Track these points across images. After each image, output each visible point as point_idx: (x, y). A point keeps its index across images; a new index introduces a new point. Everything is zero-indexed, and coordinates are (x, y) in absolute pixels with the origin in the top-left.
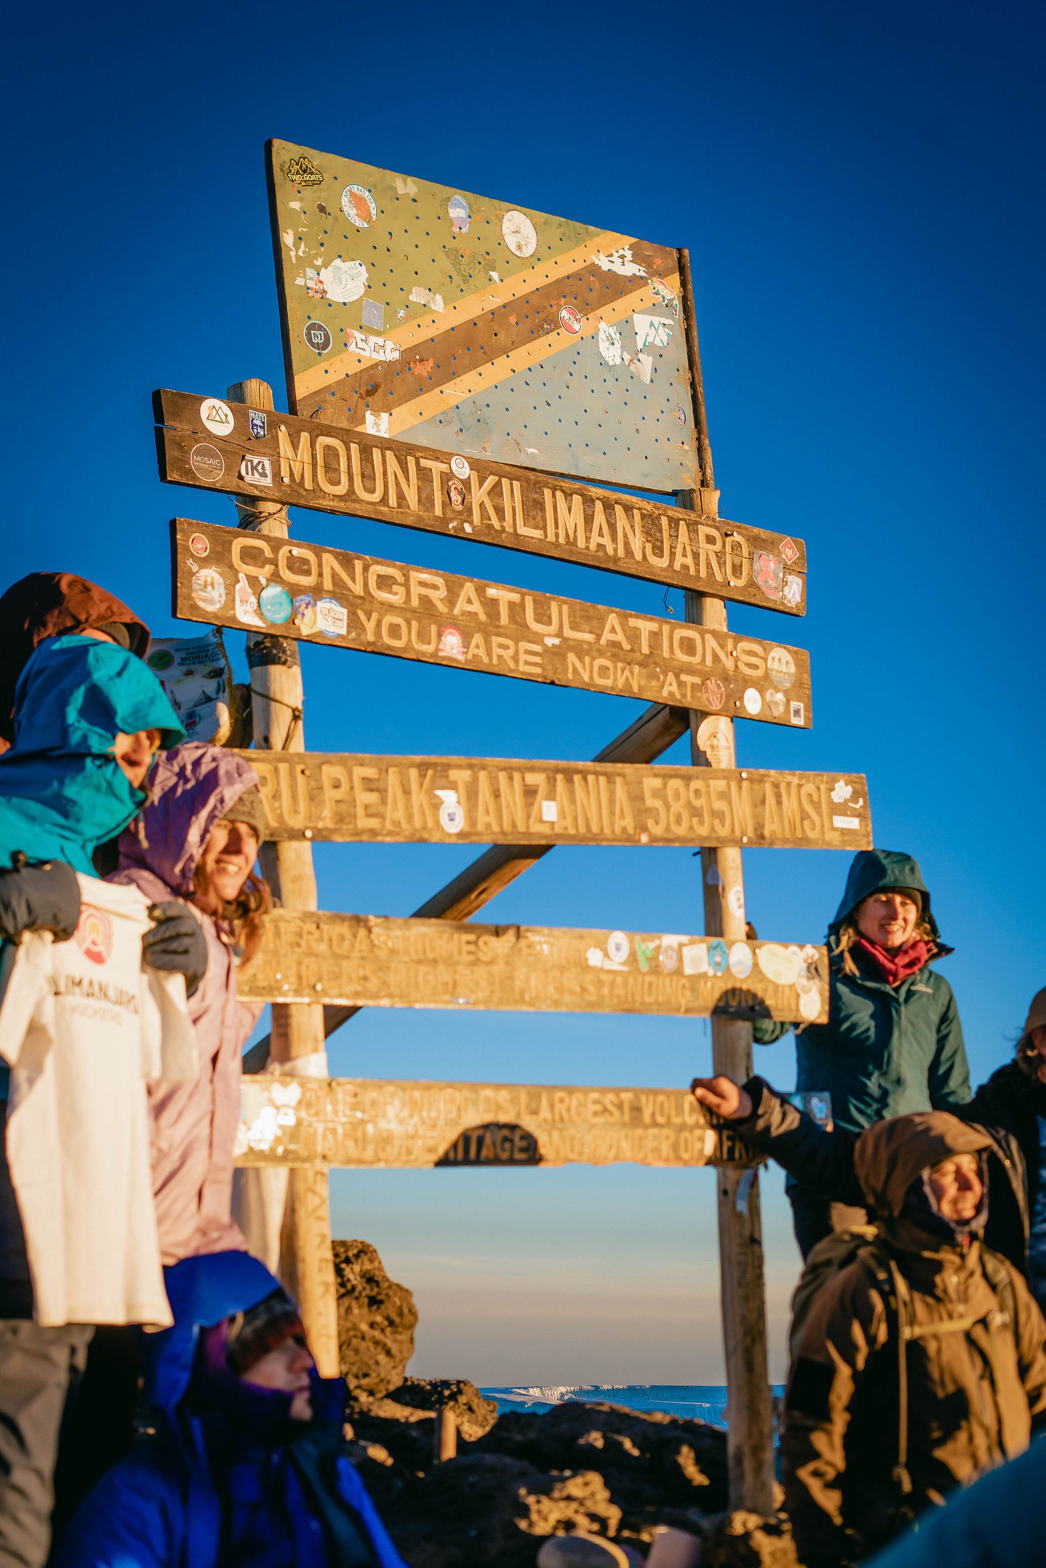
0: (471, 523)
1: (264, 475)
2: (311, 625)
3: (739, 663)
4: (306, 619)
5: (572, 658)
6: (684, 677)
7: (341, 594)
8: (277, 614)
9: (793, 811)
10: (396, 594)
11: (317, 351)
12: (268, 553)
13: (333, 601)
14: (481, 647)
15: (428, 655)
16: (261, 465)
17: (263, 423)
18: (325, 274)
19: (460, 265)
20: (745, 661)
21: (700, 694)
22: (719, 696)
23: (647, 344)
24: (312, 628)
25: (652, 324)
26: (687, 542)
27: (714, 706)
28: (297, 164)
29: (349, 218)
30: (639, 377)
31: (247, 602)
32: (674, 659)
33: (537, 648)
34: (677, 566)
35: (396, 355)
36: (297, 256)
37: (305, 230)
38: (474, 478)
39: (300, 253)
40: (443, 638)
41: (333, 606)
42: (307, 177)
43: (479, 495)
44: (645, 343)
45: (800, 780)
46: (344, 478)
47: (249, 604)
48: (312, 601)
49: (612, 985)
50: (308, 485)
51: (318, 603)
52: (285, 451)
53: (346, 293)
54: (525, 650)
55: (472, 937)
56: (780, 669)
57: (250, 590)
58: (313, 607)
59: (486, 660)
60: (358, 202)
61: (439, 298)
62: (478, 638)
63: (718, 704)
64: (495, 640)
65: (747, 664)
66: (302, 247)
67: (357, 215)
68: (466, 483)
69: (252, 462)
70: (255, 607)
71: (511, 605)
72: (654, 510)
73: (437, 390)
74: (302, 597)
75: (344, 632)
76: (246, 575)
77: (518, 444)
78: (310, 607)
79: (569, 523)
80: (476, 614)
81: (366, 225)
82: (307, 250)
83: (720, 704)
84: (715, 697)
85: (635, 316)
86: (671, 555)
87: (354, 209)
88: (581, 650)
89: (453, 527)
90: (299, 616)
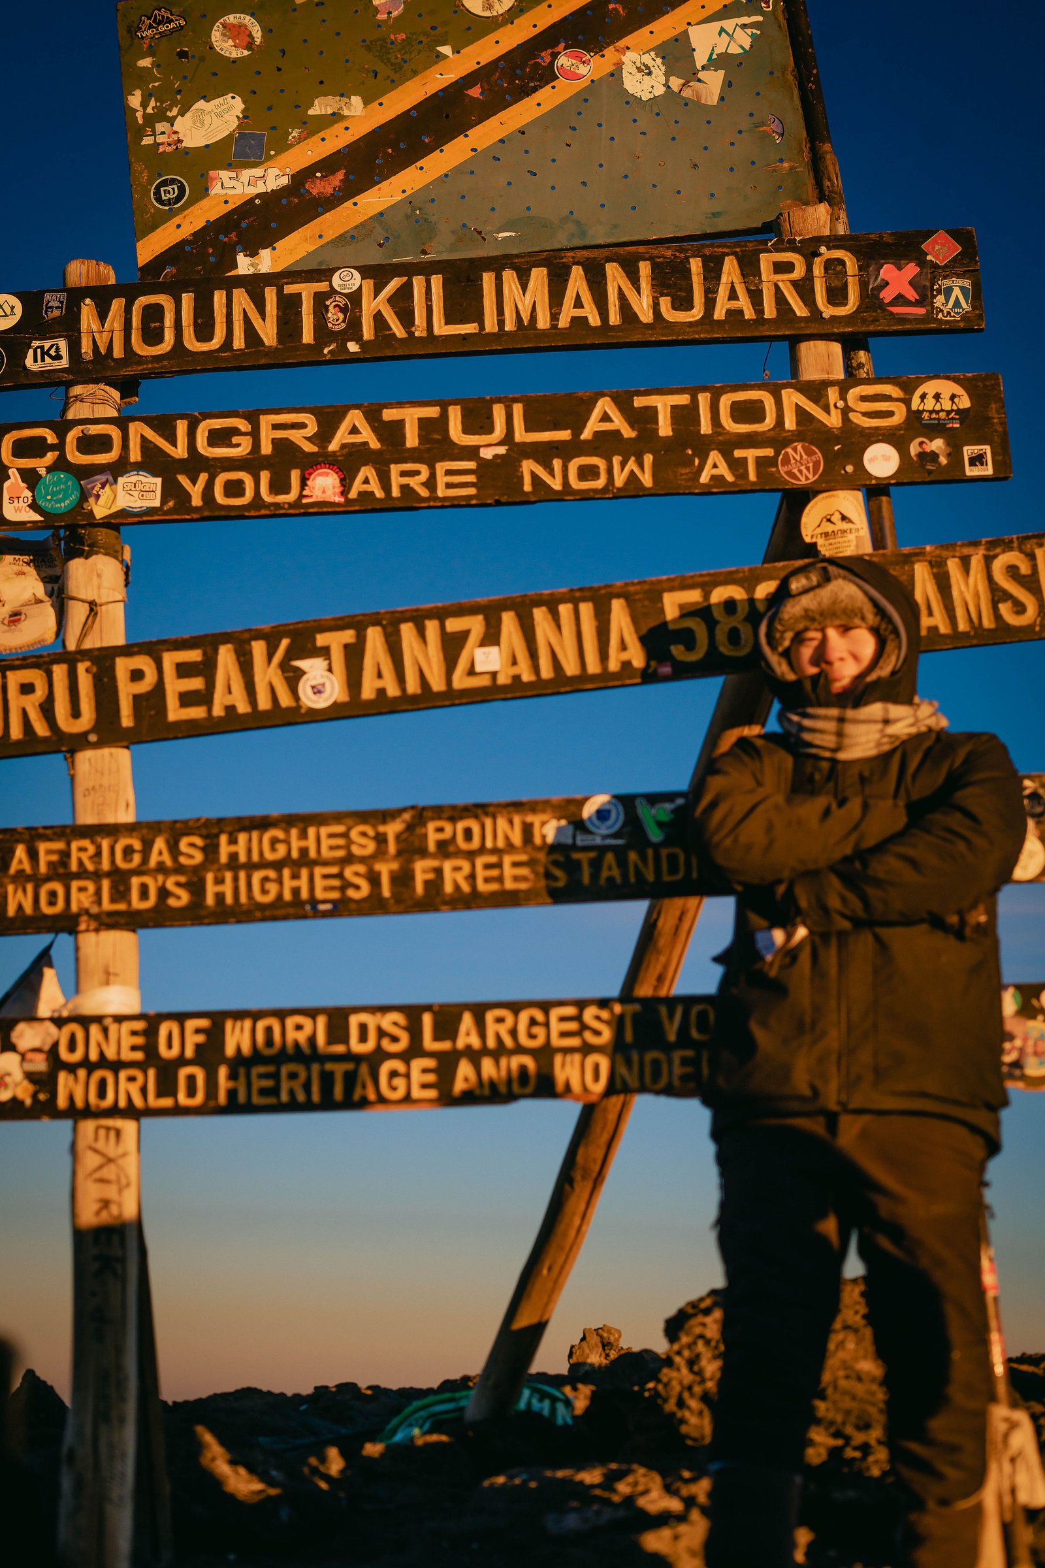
0: (358, 338)
1: (58, 357)
2: (109, 505)
3: (851, 415)
4: (102, 501)
5: (528, 466)
6: (738, 453)
7: (153, 462)
8: (62, 500)
9: (977, 596)
10: (238, 445)
11: (167, 208)
12: (51, 438)
13: (140, 473)
14: (371, 481)
15: (286, 506)
16: (55, 347)
17: (62, 302)
18: (179, 125)
19: (389, 53)
20: (863, 410)
21: (774, 469)
22: (811, 465)
23: (714, 57)
24: (110, 509)
25: (722, 30)
26: (737, 279)
27: (803, 479)
28: (149, 18)
29: (223, 53)
30: (699, 101)
31: (18, 498)
32: (720, 434)
33: (471, 465)
34: (719, 314)
35: (285, 181)
36: (145, 116)
37: (156, 84)
38: (368, 286)
39: (149, 110)
40: (309, 483)
41: (141, 478)
42: (162, 28)
43: (374, 304)
44: (712, 54)
45: (988, 549)
46: (169, 335)
47: (21, 500)
48: (111, 478)
49: (596, 864)
50: (118, 353)
51: (120, 479)
52: (89, 324)
53: (210, 134)
54: (446, 471)
55: (340, 829)
56: (938, 408)
57: (23, 485)
58: (111, 485)
59: (379, 494)
60: (234, 32)
61: (356, 100)
62: (367, 471)
63: (810, 476)
64: (395, 469)
65: (865, 414)
66: (152, 103)
67: (235, 46)
68: (355, 298)
69: (42, 347)
70: (30, 501)
71: (423, 423)
72: (678, 254)
73: (349, 204)
74: (98, 477)
75: (157, 503)
76: (17, 469)
77: (480, 233)
78: (107, 487)
79: (523, 303)
80: (366, 443)
81: (246, 53)
82: (158, 104)
83: (814, 476)
84: (803, 468)
85: (691, 30)
86: (706, 303)
87: (230, 40)
88: (544, 454)
89: (329, 352)
90: (92, 500)
